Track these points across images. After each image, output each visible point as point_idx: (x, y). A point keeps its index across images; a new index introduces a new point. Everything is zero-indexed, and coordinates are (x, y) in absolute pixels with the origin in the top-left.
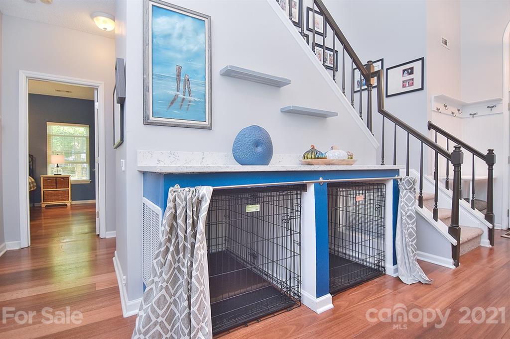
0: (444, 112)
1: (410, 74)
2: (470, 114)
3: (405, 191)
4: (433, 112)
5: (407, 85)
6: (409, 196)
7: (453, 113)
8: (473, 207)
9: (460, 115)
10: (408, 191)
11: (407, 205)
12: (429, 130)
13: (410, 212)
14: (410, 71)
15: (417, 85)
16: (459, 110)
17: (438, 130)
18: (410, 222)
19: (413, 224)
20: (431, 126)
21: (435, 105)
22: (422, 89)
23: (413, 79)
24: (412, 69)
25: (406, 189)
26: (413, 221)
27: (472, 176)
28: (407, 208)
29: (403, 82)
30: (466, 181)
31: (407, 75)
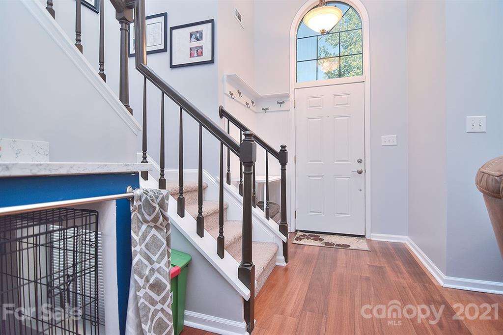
0: (238, 100)
1: (198, 40)
2: (263, 109)
3: (144, 227)
4: (225, 96)
5: (196, 55)
6: (154, 236)
7: (247, 104)
8: (267, 218)
9: (254, 109)
10: (152, 224)
11: (149, 259)
12: (221, 118)
13: (156, 275)
14: (198, 35)
15: (207, 57)
16: (253, 103)
17: (231, 119)
18: (158, 298)
19: (163, 301)
20: (223, 113)
21: (228, 88)
22: (212, 62)
23: (201, 48)
24: (201, 34)
25: (146, 221)
26: (163, 295)
27: (265, 177)
28: (149, 267)
29: (191, 49)
30: (261, 184)
31: (195, 40)
